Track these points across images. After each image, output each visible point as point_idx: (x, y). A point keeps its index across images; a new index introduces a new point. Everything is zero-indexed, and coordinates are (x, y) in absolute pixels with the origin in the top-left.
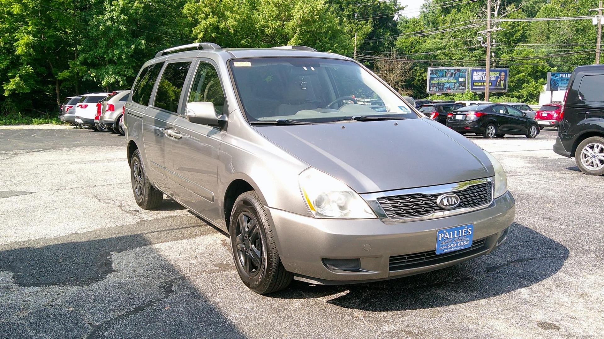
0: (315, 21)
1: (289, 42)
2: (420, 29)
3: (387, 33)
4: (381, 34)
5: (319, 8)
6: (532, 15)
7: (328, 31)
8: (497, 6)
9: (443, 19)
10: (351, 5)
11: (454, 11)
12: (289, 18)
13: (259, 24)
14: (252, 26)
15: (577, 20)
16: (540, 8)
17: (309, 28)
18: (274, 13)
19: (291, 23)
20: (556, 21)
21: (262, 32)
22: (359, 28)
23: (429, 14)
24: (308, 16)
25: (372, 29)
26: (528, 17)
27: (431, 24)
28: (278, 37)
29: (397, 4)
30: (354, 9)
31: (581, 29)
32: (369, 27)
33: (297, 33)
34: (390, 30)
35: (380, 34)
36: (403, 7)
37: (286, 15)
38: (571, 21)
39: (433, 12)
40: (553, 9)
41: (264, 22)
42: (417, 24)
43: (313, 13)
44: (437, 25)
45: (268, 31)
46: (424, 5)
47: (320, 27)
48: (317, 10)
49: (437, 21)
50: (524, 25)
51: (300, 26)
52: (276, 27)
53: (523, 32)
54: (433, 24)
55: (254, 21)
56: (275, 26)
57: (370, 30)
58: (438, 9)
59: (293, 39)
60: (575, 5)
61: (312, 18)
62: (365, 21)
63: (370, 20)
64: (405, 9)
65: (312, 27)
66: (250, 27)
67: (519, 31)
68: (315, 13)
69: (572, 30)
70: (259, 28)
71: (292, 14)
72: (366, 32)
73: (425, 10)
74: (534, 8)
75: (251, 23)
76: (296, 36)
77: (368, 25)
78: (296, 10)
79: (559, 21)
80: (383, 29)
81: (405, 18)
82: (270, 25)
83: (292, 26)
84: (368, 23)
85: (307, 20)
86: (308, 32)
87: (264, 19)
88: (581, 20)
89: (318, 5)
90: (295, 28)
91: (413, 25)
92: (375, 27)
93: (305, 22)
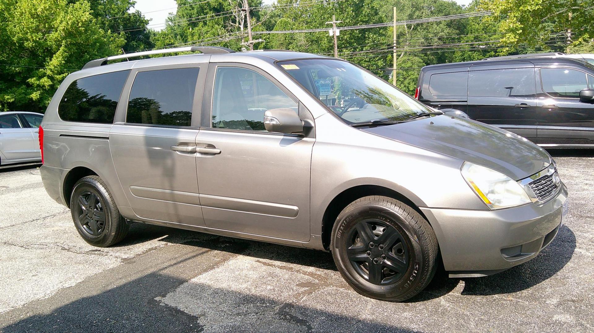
0: (80, 33)
1: (54, 55)
2: (170, 41)
3: (141, 46)
4: (135, 46)
5: (84, 19)
6: (270, 28)
7: (95, 43)
8: (242, 20)
9: (192, 32)
10: (100, 18)
11: (201, 24)
12: (50, 29)
13: (17, 37)
14: (8, 38)
15: (311, 32)
16: (276, 22)
17: (75, 41)
18: (34, 25)
19: (54, 35)
20: (291, 33)
21: (21, 46)
22: (112, 41)
23: (175, 27)
24: (72, 27)
25: (126, 41)
26: (267, 30)
27: (178, 37)
28: (40, 50)
29: (141, 16)
30: (103, 21)
31: (315, 40)
32: (122, 39)
33: (63, 46)
34: (143, 43)
35: (133, 46)
36: (147, 20)
37: (47, 27)
38: (306, 33)
39: (179, 25)
40: (287, 23)
41: (22, 34)
42: (167, 37)
43: (78, 25)
44: (185, 37)
45: (28, 44)
46: (169, 18)
47: (87, 39)
48: (82, 21)
49: (185, 34)
50: (265, 37)
51: (64, 38)
52: (38, 39)
53: (265, 44)
54: (182, 36)
55: (11, 33)
56: (36, 39)
57: (124, 43)
58: (184, 22)
59: (59, 52)
60: (304, 19)
61: (77, 29)
62: (116, 34)
63: (122, 33)
64: (149, 22)
65: (78, 39)
66: (5, 40)
67: (261, 43)
68: (80, 25)
69: (307, 41)
70: (17, 41)
71: (54, 26)
72: (120, 45)
73: (170, 23)
74: (270, 22)
75: (7, 36)
76: (62, 49)
77: (120, 37)
78: (58, 21)
79: (293, 33)
80: (136, 42)
81: (153, 30)
82: (30, 37)
83: (56, 38)
84: (120, 36)
85: (70, 32)
86: (74, 44)
87: (21, 31)
88: (314, 32)
89: (82, 16)
90: (59, 41)
91: (163, 38)
92: (127, 39)
93: (69, 34)
